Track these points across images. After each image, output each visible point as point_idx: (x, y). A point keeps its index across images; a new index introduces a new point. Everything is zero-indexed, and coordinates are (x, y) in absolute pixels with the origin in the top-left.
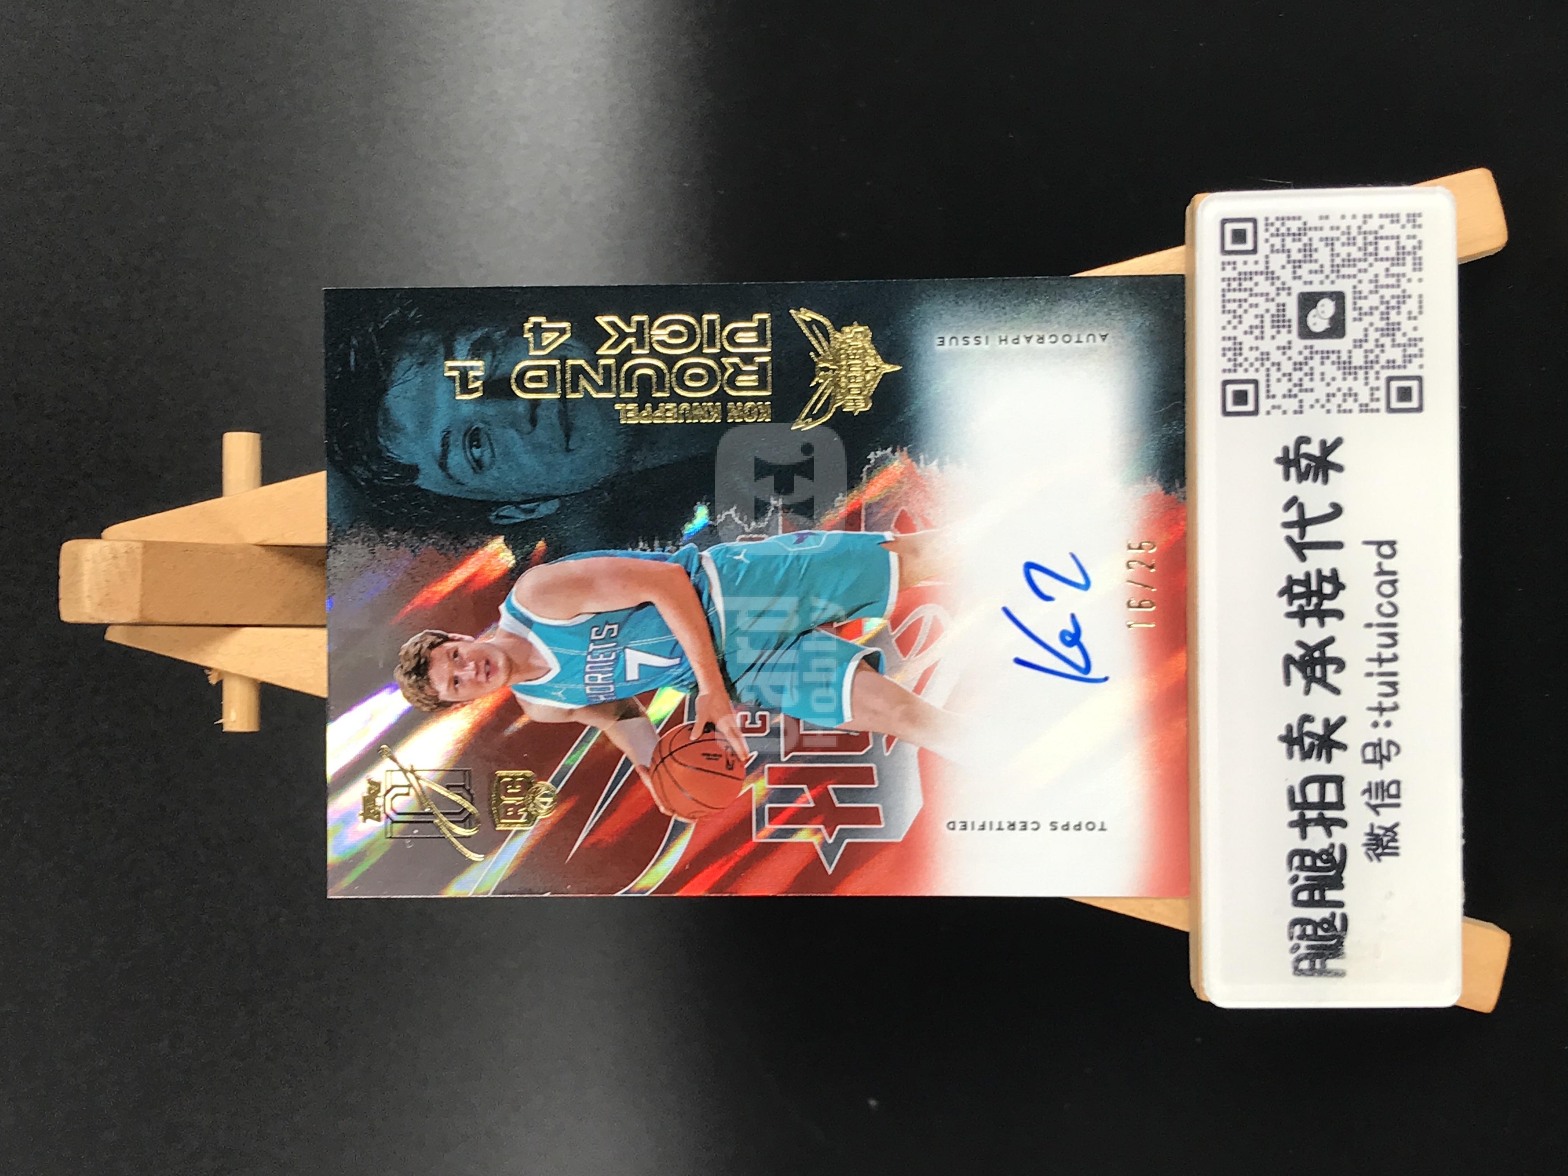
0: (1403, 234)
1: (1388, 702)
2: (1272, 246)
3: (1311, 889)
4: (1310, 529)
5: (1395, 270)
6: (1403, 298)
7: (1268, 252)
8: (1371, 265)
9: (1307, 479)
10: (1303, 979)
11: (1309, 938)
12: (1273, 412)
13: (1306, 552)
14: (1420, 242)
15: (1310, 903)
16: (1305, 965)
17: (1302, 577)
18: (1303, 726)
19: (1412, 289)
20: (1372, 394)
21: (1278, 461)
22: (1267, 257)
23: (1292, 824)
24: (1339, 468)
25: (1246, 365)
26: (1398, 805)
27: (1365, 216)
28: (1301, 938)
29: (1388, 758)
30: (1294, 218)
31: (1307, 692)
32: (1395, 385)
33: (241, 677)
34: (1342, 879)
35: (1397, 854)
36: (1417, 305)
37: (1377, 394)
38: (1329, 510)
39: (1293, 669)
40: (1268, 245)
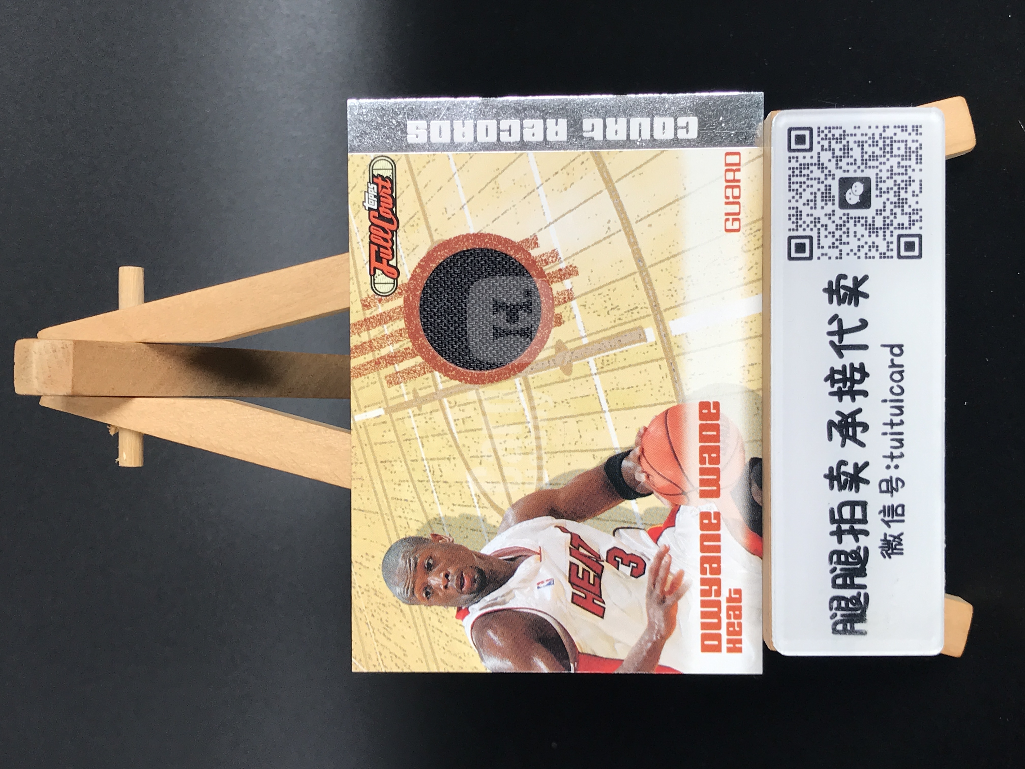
0: (910, 139)
1: (896, 452)
2: (823, 146)
3: (844, 576)
4: (845, 336)
5: (903, 163)
6: (910, 182)
7: (820, 150)
8: (888, 160)
9: (844, 303)
10: (838, 636)
11: (843, 609)
12: (822, 257)
13: (843, 351)
14: (921, 145)
15: (844, 586)
16: (840, 627)
17: (840, 368)
18: (840, 469)
19: (916, 176)
20: (888, 246)
21: (825, 290)
22: (819, 153)
23: (832, 534)
24: (866, 296)
25: (804, 226)
26: (903, 521)
27: (884, 127)
28: (837, 609)
29: (897, 490)
30: (837, 128)
31: (843, 445)
32: (903, 240)
33: (130, 431)
34: (866, 570)
35: (902, 554)
36: (919, 186)
37: (891, 246)
38: (859, 324)
39: (834, 430)
40: (820, 146)
